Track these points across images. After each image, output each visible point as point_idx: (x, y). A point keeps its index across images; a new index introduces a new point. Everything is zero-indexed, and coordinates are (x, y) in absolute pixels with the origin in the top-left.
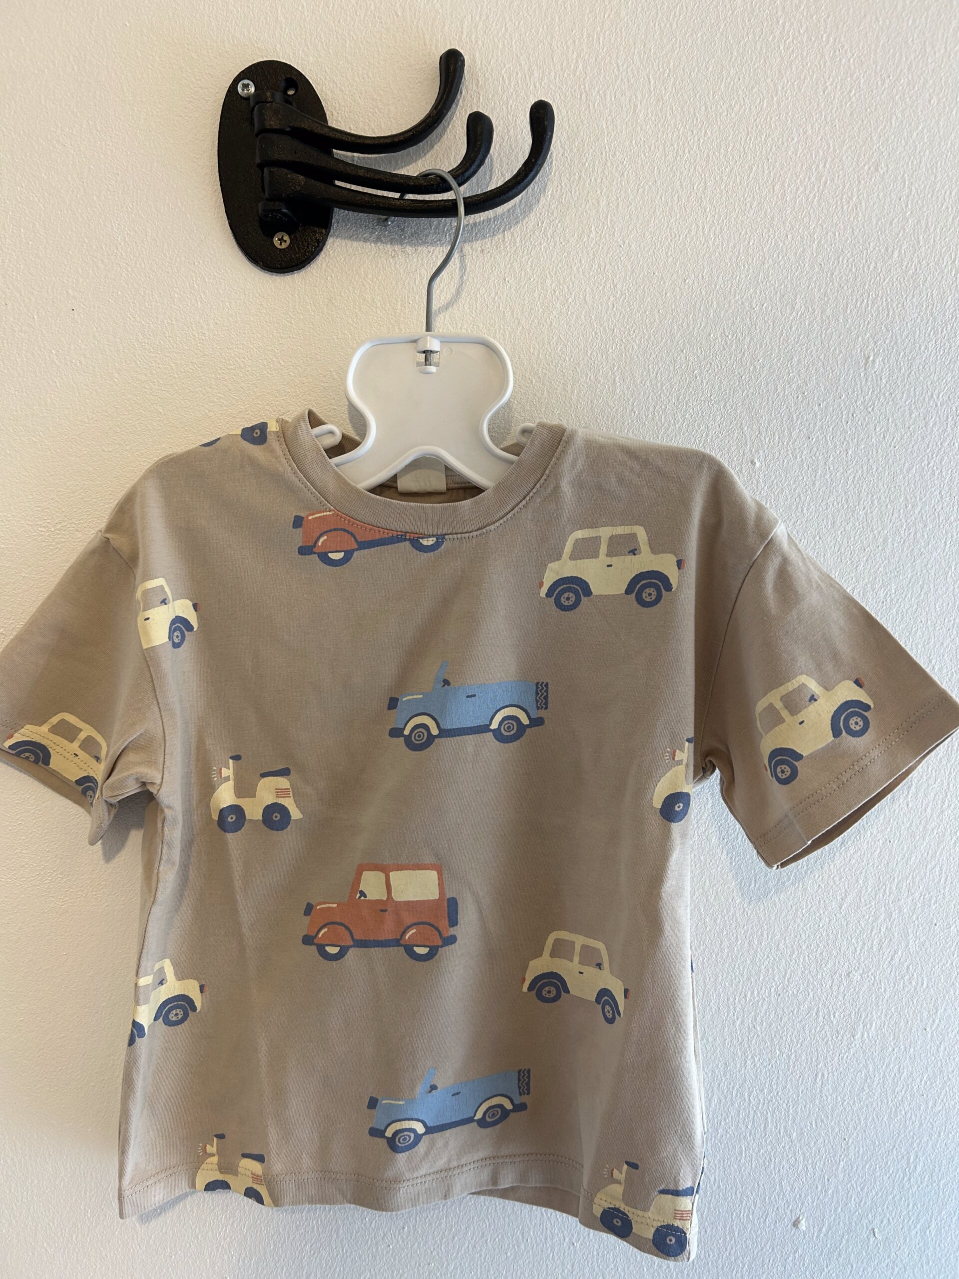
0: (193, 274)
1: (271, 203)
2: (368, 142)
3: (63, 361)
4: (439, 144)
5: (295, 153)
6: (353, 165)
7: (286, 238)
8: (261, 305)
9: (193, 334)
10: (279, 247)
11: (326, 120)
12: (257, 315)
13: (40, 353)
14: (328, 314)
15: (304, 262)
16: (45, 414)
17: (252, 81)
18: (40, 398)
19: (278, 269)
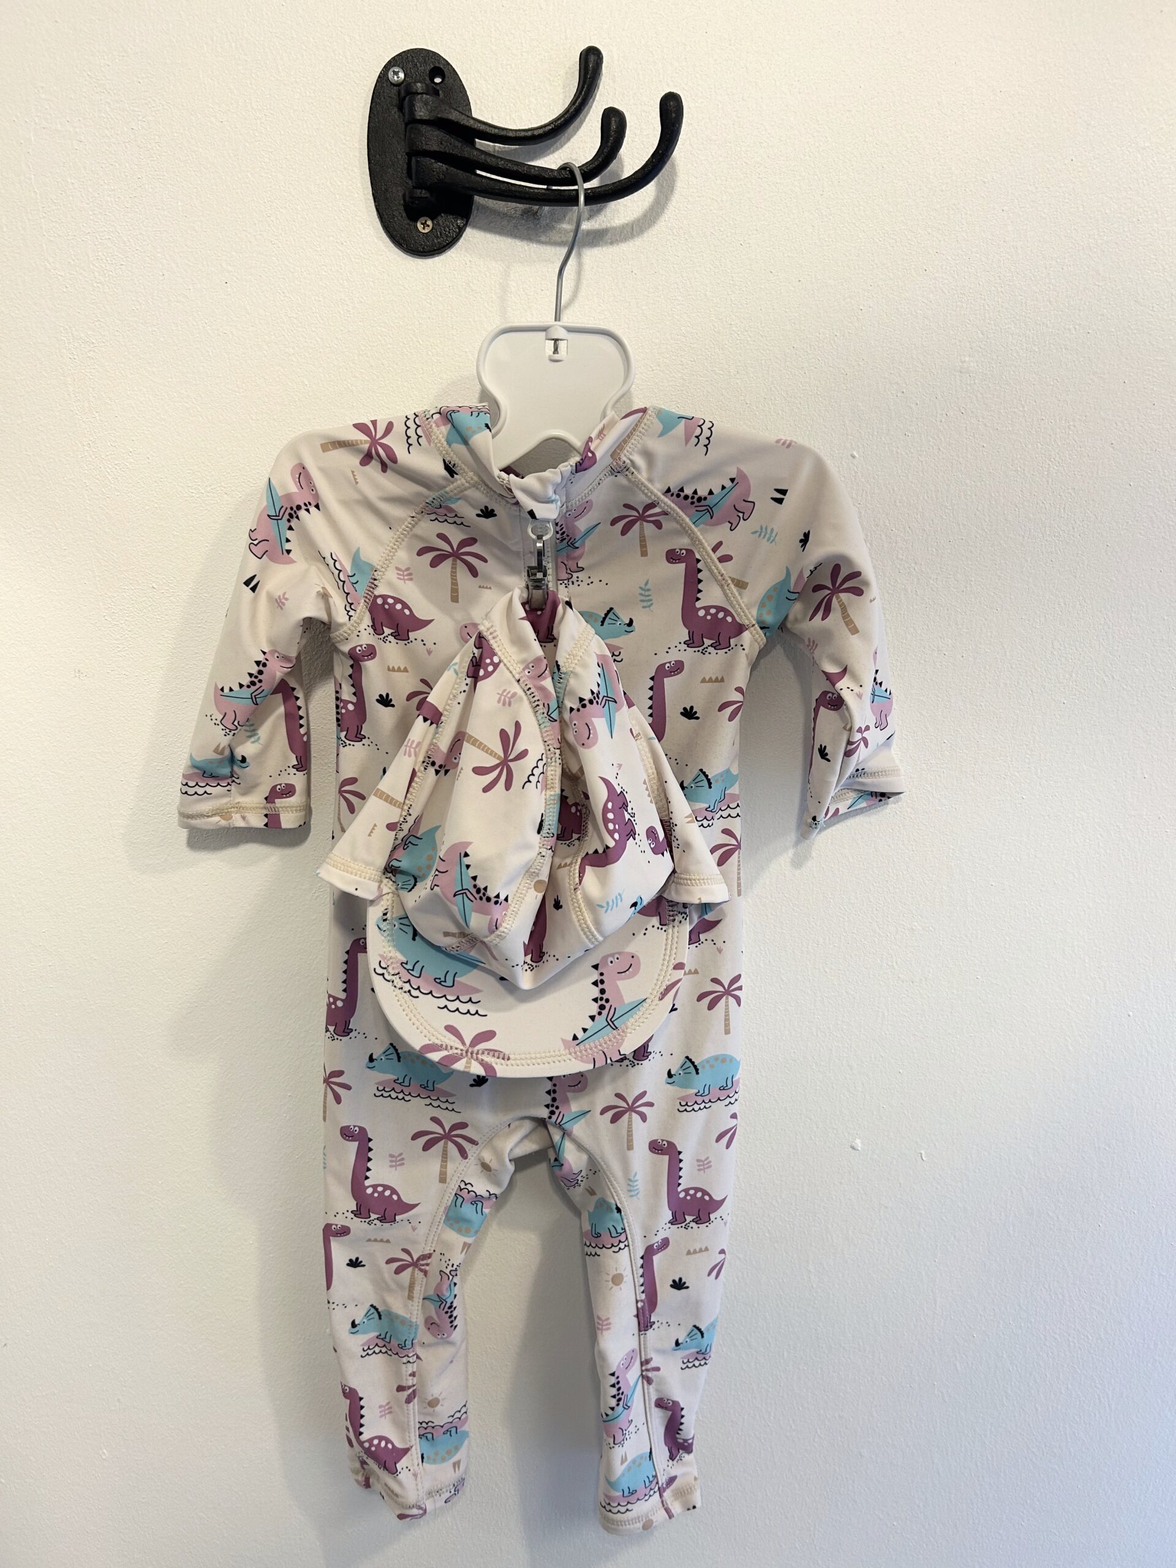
0: (340, 254)
1: (419, 191)
2: (510, 134)
3: (216, 332)
4: (575, 137)
5: (441, 144)
6: (494, 156)
7: (429, 222)
8: (403, 286)
9: (340, 312)
10: (423, 231)
11: (470, 109)
12: (399, 296)
13: (194, 323)
14: (466, 298)
15: (444, 246)
16: (198, 382)
17: (402, 68)
18: (194, 367)
19: (421, 252)
